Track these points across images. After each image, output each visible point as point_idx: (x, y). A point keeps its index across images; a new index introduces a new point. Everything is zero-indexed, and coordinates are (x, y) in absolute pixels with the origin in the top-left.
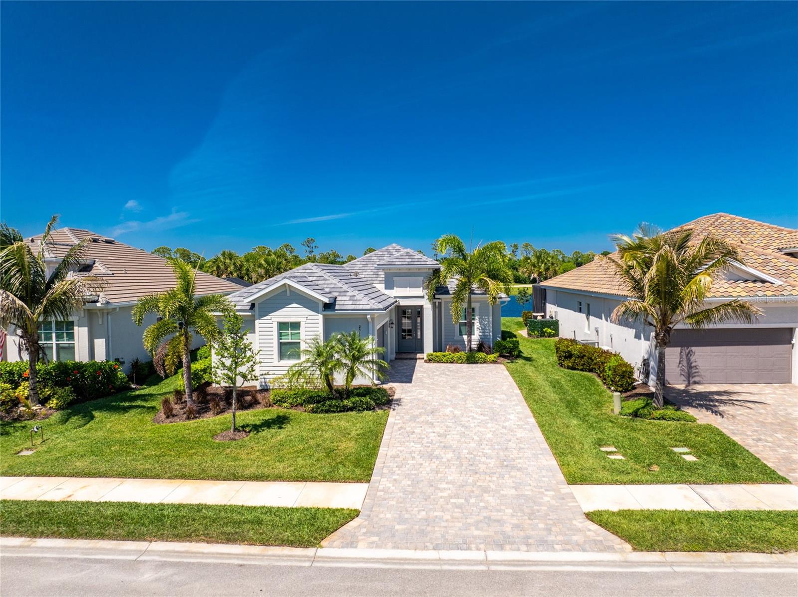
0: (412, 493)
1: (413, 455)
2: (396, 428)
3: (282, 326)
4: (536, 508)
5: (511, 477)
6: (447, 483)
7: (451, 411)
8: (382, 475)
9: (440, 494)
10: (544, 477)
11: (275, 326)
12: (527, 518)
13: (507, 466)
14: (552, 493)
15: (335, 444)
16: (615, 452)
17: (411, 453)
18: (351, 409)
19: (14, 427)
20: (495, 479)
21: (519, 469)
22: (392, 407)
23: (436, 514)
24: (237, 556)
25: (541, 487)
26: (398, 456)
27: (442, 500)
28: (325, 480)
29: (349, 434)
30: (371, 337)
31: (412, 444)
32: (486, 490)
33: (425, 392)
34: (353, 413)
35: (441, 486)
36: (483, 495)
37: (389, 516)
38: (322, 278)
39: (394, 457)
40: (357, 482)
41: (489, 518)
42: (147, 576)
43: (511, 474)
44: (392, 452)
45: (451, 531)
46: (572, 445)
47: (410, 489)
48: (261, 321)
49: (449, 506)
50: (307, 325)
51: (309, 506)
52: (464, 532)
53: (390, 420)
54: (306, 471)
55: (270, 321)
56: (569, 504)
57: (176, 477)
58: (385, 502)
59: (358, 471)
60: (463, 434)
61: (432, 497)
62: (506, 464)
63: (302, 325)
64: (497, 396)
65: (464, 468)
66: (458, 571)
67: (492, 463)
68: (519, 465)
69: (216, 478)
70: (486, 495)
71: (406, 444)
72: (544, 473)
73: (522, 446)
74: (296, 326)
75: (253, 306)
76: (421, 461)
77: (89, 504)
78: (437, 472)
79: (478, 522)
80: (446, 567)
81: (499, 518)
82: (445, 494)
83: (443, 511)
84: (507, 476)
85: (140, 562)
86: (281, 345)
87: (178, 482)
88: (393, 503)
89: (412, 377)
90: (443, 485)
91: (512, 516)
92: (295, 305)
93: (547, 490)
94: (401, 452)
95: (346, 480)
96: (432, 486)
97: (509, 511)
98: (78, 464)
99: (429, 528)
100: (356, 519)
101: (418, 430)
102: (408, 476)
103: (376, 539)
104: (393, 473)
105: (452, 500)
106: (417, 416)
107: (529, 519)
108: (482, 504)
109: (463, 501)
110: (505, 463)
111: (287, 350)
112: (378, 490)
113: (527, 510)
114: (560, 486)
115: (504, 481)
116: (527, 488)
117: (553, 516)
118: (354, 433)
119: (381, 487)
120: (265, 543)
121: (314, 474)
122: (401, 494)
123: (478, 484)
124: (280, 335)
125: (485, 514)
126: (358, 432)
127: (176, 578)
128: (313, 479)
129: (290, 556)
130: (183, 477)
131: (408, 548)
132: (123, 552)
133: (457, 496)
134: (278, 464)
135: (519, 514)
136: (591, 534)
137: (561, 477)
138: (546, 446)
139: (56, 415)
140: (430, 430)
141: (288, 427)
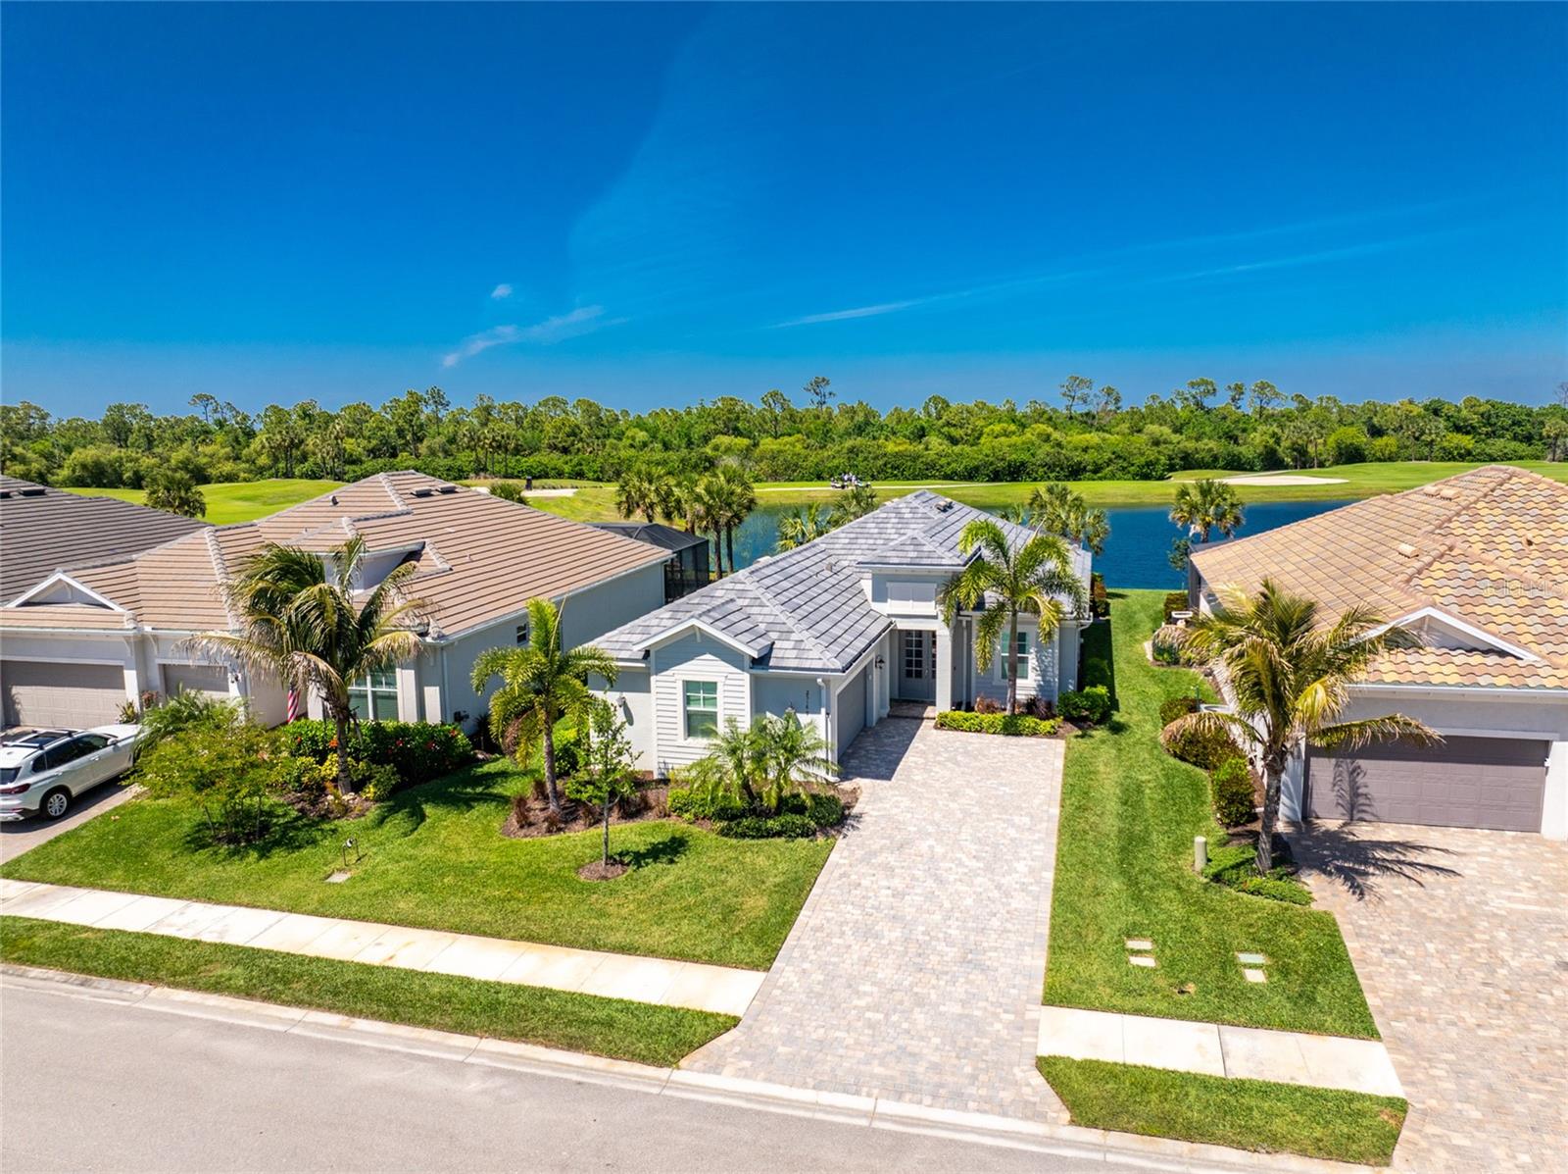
0: (820, 995)
1: (844, 928)
2: (836, 874)
3: (689, 686)
4: (975, 1039)
5: (968, 982)
6: (874, 984)
7: (931, 847)
8: (789, 960)
9: (856, 1002)
10: (1014, 987)
11: (680, 686)
12: (954, 1054)
13: (970, 962)
14: (1011, 1017)
15: (740, 900)
16: (1146, 951)
17: (841, 924)
18: (779, 834)
19: (322, 830)
20: (942, 983)
21: (984, 970)
22: (845, 831)
23: (838, 1034)
24: (578, 1069)
25: (1001, 1005)
26: (821, 929)
27: (853, 1012)
28: (710, 962)
29: (763, 882)
30: (823, 710)
31: (850, 907)
32: (920, 1001)
33: (906, 802)
34: (780, 841)
35: (862, 988)
36: (912, 1011)
37: (775, 1030)
38: (758, 602)
39: (815, 930)
40: (752, 969)
41: (902, 1049)
42: (472, 1086)
43: (971, 977)
44: (813, 922)
45: (846, 1065)
46: (1084, 933)
47: (818, 988)
48: (658, 677)
49: (860, 1024)
50: (726, 688)
51: (677, 1005)
52: (862, 1068)
53: (834, 857)
54: (687, 946)
55: (672, 679)
56: (1024, 1040)
57: (521, 938)
58: (777, 1007)
59: (758, 952)
60: (930, 896)
61: (844, 1005)
62: (971, 959)
63: (720, 687)
64: (1016, 819)
65: (907, 959)
66: (832, 1123)
67: (952, 952)
68: (988, 963)
69: (571, 944)
70: (917, 1010)
71: (842, 906)
72: (1018, 980)
73: (1009, 926)
74: (711, 687)
75: (647, 653)
76: (850, 939)
77: (412, 974)
78: (867, 963)
79: (887, 1053)
80: (820, 1116)
81: (917, 1050)
82: (862, 1003)
83: (848, 1031)
84: (962, 980)
85: (468, 1065)
86: (689, 717)
87: (523, 944)
88: (787, 1009)
89: (897, 764)
90: (866, 988)
91: (937, 1049)
92: (708, 656)
93: (1006, 1012)
94: (828, 921)
95: (737, 964)
96: (850, 986)
97: (936, 1041)
98: (402, 905)
99: (820, 1056)
100: (733, 1031)
101: (866, 883)
102: (823, 966)
103: (747, 1064)
104: (804, 958)
105: (868, 1015)
106: (875, 854)
107: (958, 1057)
108: (905, 1025)
109: (880, 1016)
110: (970, 956)
111: (697, 724)
112: (775, 987)
113: (961, 1043)
114: (1029, 1007)
115: (954, 989)
116: (982, 1004)
117: (991, 1057)
118: (771, 881)
119: (781, 982)
121: (698, 952)
122: (803, 997)
123: (916, 990)
124: (688, 701)
125: (901, 1042)
126: (777, 880)
127: (505, 1092)
128: (695, 959)
129: (639, 1076)
130: (531, 938)
131: (782, 1083)
132: (450, 1049)
133: (876, 1008)
134: (655, 927)
135: (947, 1048)
136: (1027, 1090)
137: (1039, 990)
138: (1045, 930)
139: (374, 812)
140: (885, 883)
141: (682, 861)
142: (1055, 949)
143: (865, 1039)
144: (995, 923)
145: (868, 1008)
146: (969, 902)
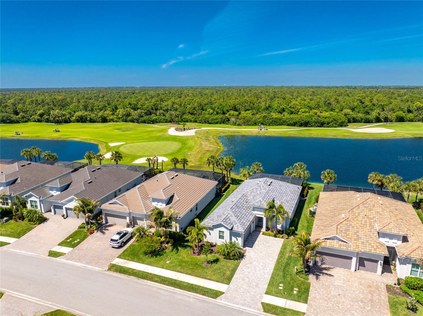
1: (240, 278)
2: (241, 268)
3: (220, 231)
7: (255, 264)
8: (232, 283)
10: (262, 291)
11: (218, 232)
14: (260, 295)
15: (226, 272)
18: (232, 259)
21: (258, 287)
22: (243, 259)
25: (259, 293)
28: (221, 283)
29: (229, 269)
30: (241, 237)
31: (242, 274)
37: (229, 295)
39: (237, 278)
40: (227, 284)
41: (245, 299)
42: (191, 300)
44: (236, 277)
46: (274, 282)
47: (235, 288)
48: (215, 229)
51: (217, 290)
52: (239, 301)
53: (241, 264)
55: (217, 230)
58: (230, 291)
59: (228, 282)
60: (253, 273)
61: (238, 292)
63: (225, 232)
64: (270, 259)
65: (248, 284)
67: (254, 284)
69: (202, 278)
70: (248, 293)
71: (240, 274)
74: (223, 232)
75: (213, 226)
76: (241, 280)
77: (181, 282)
78: (242, 285)
79: (243, 300)
81: (247, 300)
83: (238, 296)
86: (220, 236)
87: (196, 277)
89: (254, 244)
90: (242, 289)
91: (249, 299)
92: (223, 227)
95: (225, 283)
98: (178, 269)
99: (234, 299)
100: (223, 295)
101: (244, 270)
102: (236, 285)
103: (225, 299)
104: (234, 283)
106: (247, 264)
107: (251, 301)
108: (246, 295)
110: (257, 285)
111: (221, 237)
112: (230, 288)
114: (263, 294)
115: (253, 290)
116: (256, 293)
117: (256, 301)
118: (231, 269)
120: (208, 297)
122: (233, 289)
127: (196, 301)
130: (197, 276)
131: (229, 302)
135: (251, 299)
136: (259, 307)
137: (265, 292)
138: (268, 281)
139: (171, 248)
140: (247, 270)
141: (219, 263)
142: (269, 285)
143: (240, 297)
144: (262, 279)
145: (241, 292)
146: (259, 275)
